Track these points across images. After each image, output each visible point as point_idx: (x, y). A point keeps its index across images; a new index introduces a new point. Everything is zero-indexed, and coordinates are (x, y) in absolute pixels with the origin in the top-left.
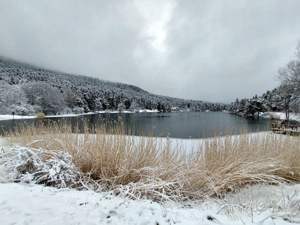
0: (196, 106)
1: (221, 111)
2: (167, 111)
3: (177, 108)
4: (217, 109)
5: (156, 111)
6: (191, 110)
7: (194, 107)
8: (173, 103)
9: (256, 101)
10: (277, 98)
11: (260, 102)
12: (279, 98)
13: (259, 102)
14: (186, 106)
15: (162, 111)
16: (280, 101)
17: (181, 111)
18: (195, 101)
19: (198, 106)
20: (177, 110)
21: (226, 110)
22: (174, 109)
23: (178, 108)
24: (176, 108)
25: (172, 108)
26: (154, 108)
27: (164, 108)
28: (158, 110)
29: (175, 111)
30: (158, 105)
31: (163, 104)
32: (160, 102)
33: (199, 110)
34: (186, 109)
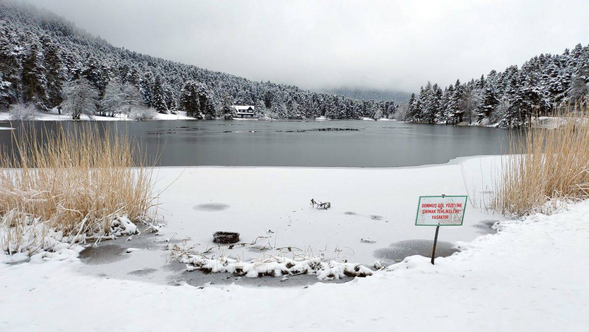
0: (290, 102)
1: (357, 118)
2: (219, 116)
3: (250, 109)
4: (347, 114)
5: (181, 116)
7: (284, 107)
9: (532, 89)
10: (553, 86)
11: (539, 93)
12: (557, 85)
13: (537, 93)
14: (262, 102)
15: (204, 116)
16: (561, 92)
19: (295, 104)
20: (252, 115)
21: (370, 117)
22: (240, 110)
23: (253, 107)
24: (246, 107)
25: (234, 107)
26: (173, 104)
27: (210, 105)
28: (186, 112)
29: (246, 118)
30: (189, 95)
31: (204, 93)
32: (195, 86)
33: (299, 115)
34: (262, 113)
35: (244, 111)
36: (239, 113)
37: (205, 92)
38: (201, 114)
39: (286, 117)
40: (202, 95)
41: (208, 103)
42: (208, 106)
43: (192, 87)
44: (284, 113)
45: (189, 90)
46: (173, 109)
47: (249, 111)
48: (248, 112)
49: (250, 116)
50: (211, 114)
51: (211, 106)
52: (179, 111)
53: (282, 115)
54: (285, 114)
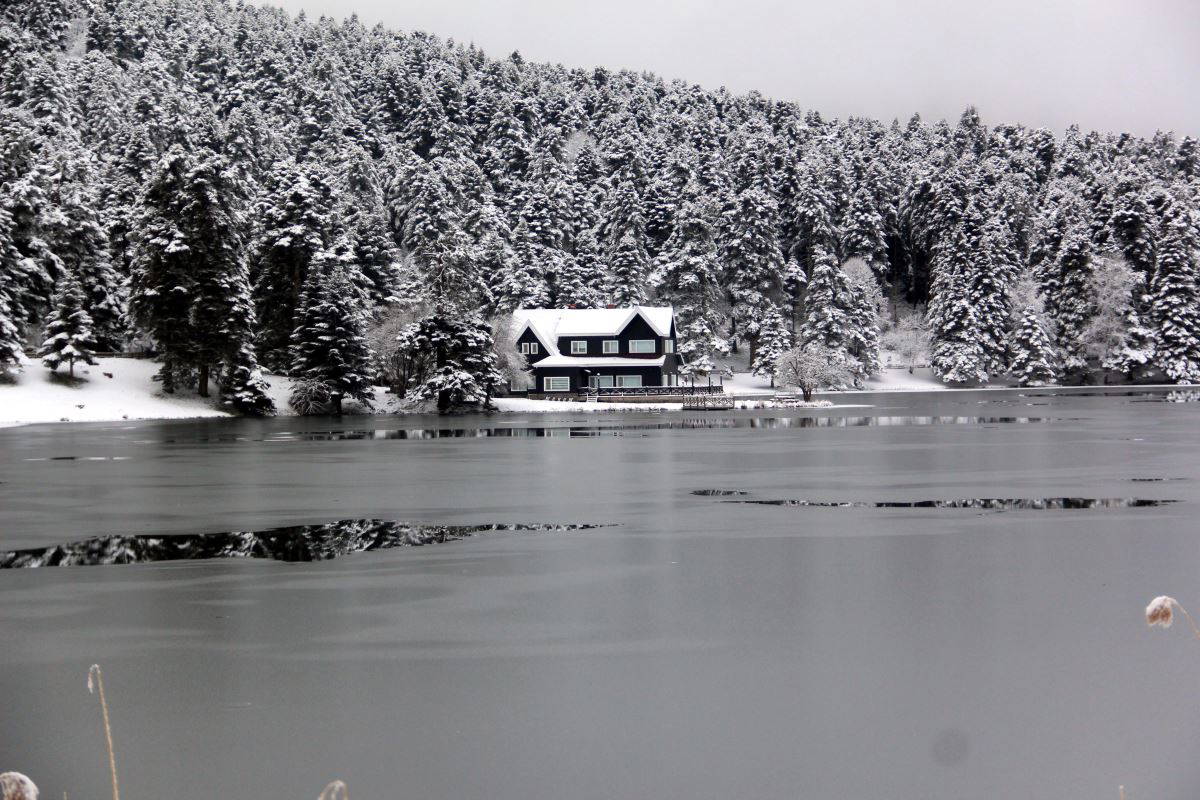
2: (399, 389)
3: (638, 328)
6: (965, 356)
7: (1028, 298)
8: (534, 191)
15: (280, 391)
17: (742, 387)
18: (1047, 155)
19: (1114, 275)
20: (651, 376)
22: (565, 345)
23: (658, 317)
24: (609, 321)
25: (522, 318)
26: (64, 315)
27: (327, 316)
28: (154, 368)
29: (603, 394)
30: (173, 248)
31: (298, 229)
32: (220, 184)
33: (1140, 356)
34: (857, 349)
35: (595, 345)
36: (556, 359)
37: (312, 223)
38: (257, 375)
39: (1039, 374)
40: (285, 242)
41: (315, 295)
42: (310, 321)
43: (198, 190)
44: (1024, 343)
45: (172, 214)
46: (61, 344)
47: (635, 346)
48: (624, 352)
49: (634, 382)
50: (334, 374)
51: (334, 319)
52: (106, 363)
53: (1006, 356)
54: (1034, 353)
